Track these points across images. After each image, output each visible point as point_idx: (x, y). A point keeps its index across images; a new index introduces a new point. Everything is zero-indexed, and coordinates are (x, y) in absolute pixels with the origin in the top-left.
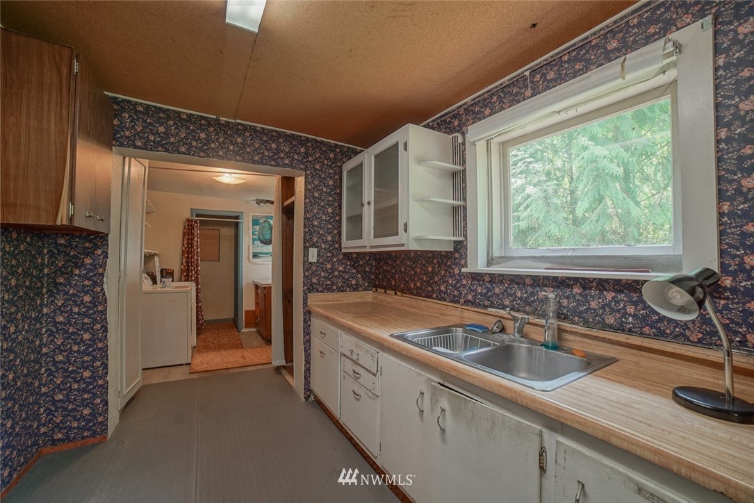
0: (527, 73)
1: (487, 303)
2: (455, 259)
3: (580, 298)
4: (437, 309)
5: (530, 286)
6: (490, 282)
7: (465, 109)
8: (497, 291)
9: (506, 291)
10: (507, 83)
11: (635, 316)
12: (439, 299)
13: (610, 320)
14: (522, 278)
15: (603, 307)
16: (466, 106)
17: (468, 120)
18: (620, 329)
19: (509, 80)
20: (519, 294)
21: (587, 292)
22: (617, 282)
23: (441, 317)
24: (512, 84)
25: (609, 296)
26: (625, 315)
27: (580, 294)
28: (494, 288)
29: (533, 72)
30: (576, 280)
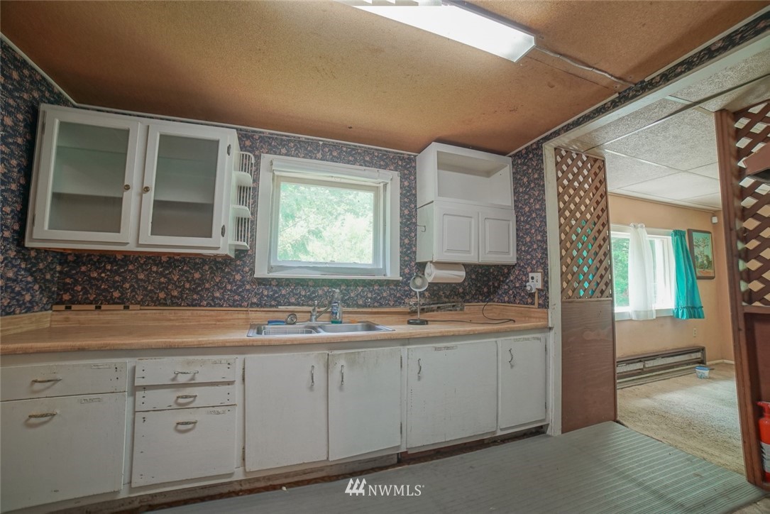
0: (321, 143)
1: (273, 303)
2: (236, 266)
3: (345, 292)
4: (211, 316)
5: (313, 286)
6: (277, 286)
7: (260, 137)
8: (283, 292)
9: (292, 291)
10: (304, 139)
11: (371, 298)
12: (211, 306)
13: (361, 302)
14: (306, 281)
15: (357, 296)
16: (262, 135)
17: (262, 147)
18: (365, 306)
19: (306, 138)
20: (303, 293)
21: (349, 288)
22: (364, 281)
23: (218, 323)
24: (308, 143)
25: (360, 289)
26: (367, 298)
27: (345, 290)
28: (280, 290)
29: (325, 145)
30: (343, 281)
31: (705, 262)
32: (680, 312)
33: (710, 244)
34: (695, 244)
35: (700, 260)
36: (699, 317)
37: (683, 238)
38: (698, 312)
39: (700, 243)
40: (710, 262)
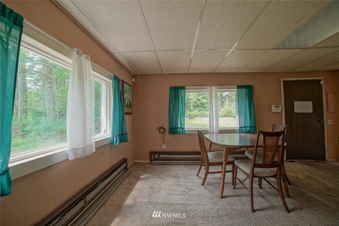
31: (129, 103)
32: (115, 139)
33: (131, 93)
34: (125, 90)
35: (126, 102)
36: (126, 141)
37: (119, 84)
38: (125, 138)
39: (127, 91)
40: (130, 104)
